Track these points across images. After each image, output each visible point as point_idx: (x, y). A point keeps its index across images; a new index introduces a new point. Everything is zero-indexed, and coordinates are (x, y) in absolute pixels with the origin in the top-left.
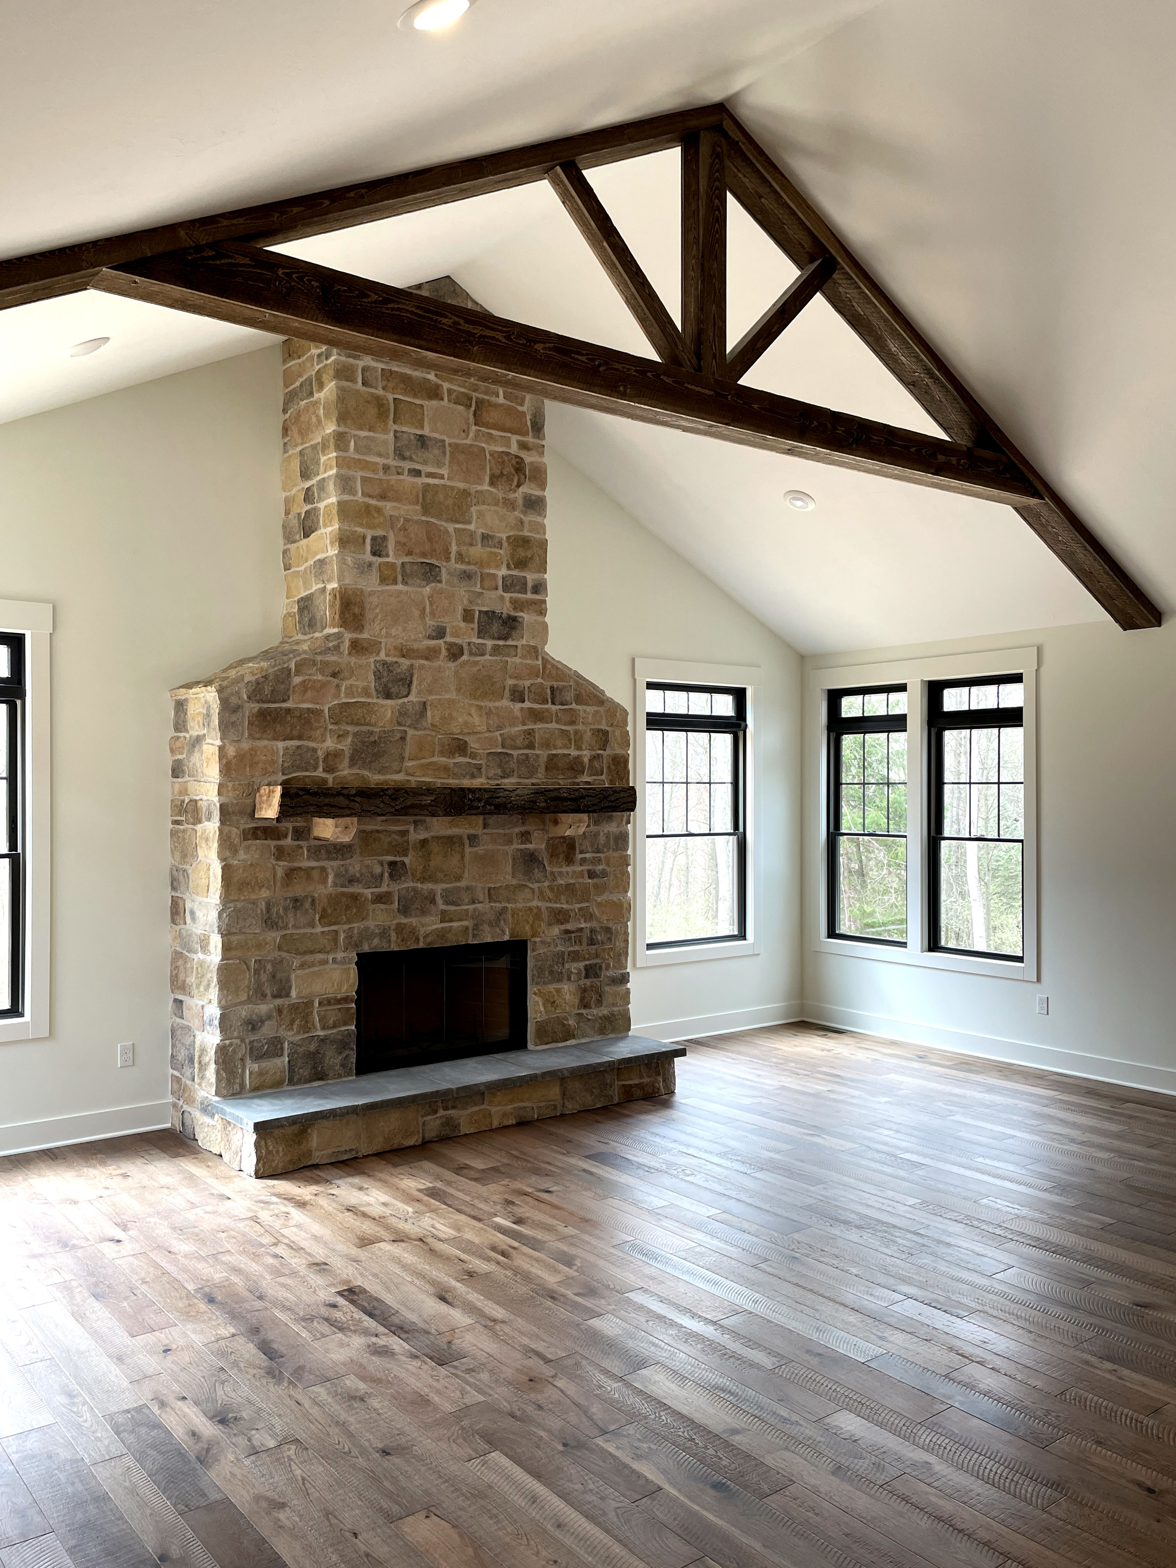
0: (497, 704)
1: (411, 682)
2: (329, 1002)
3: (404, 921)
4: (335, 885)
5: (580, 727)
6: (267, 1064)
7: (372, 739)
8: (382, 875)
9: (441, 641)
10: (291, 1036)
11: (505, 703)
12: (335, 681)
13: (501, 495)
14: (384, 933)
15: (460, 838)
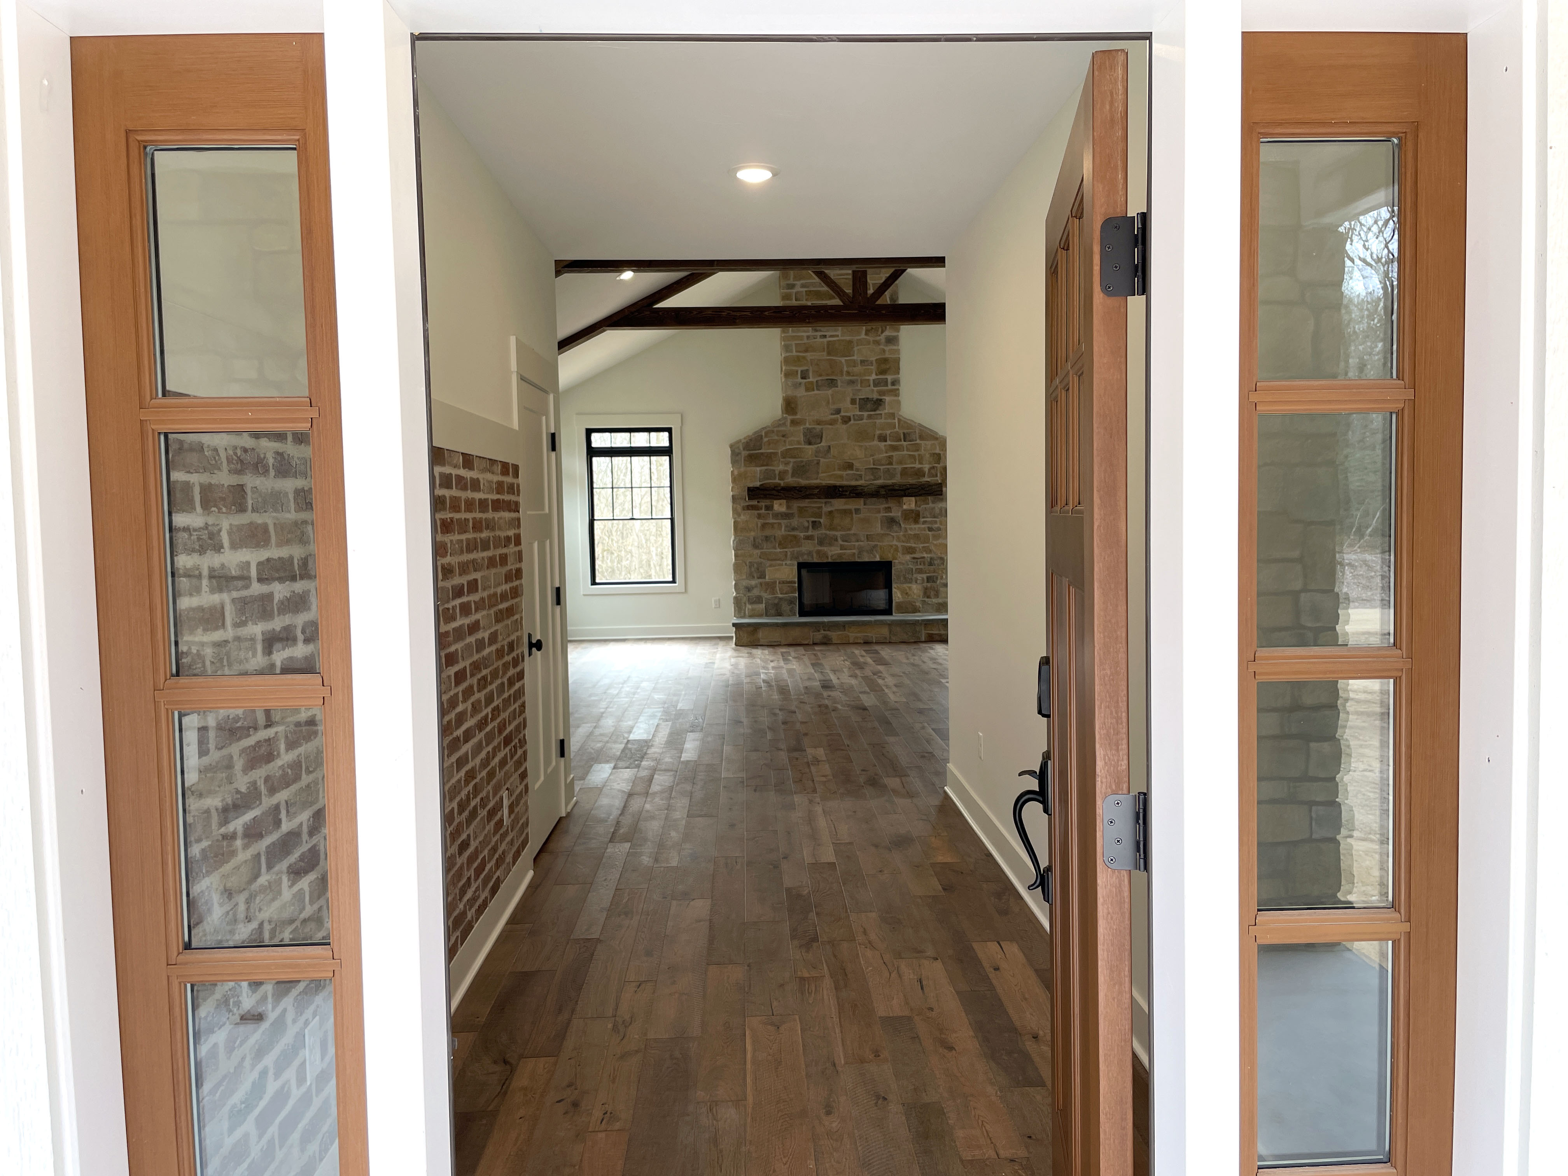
0: (870, 444)
1: (822, 437)
2: (783, 582)
3: (820, 548)
4: (785, 531)
5: (922, 452)
6: (756, 606)
7: (803, 464)
8: (808, 527)
9: (838, 416)
10: (766, 596)
11: (876, 442)
12: (784, 439)
13: (871, 339)
14: (810, 553)
15: (850, 510)
